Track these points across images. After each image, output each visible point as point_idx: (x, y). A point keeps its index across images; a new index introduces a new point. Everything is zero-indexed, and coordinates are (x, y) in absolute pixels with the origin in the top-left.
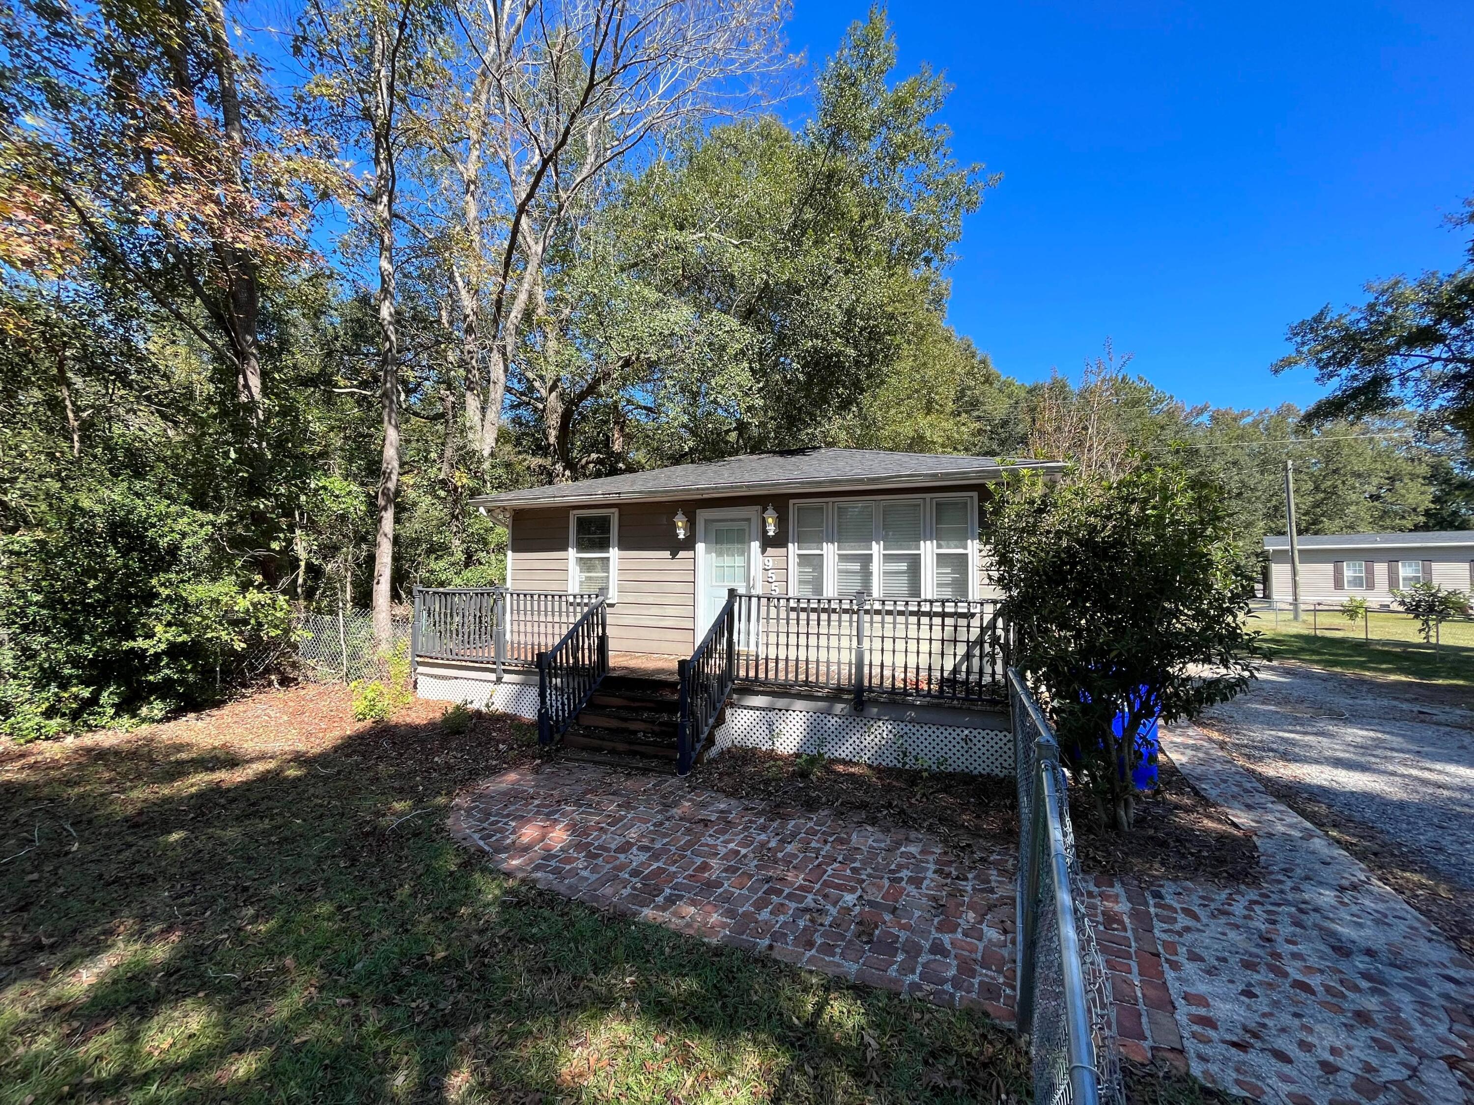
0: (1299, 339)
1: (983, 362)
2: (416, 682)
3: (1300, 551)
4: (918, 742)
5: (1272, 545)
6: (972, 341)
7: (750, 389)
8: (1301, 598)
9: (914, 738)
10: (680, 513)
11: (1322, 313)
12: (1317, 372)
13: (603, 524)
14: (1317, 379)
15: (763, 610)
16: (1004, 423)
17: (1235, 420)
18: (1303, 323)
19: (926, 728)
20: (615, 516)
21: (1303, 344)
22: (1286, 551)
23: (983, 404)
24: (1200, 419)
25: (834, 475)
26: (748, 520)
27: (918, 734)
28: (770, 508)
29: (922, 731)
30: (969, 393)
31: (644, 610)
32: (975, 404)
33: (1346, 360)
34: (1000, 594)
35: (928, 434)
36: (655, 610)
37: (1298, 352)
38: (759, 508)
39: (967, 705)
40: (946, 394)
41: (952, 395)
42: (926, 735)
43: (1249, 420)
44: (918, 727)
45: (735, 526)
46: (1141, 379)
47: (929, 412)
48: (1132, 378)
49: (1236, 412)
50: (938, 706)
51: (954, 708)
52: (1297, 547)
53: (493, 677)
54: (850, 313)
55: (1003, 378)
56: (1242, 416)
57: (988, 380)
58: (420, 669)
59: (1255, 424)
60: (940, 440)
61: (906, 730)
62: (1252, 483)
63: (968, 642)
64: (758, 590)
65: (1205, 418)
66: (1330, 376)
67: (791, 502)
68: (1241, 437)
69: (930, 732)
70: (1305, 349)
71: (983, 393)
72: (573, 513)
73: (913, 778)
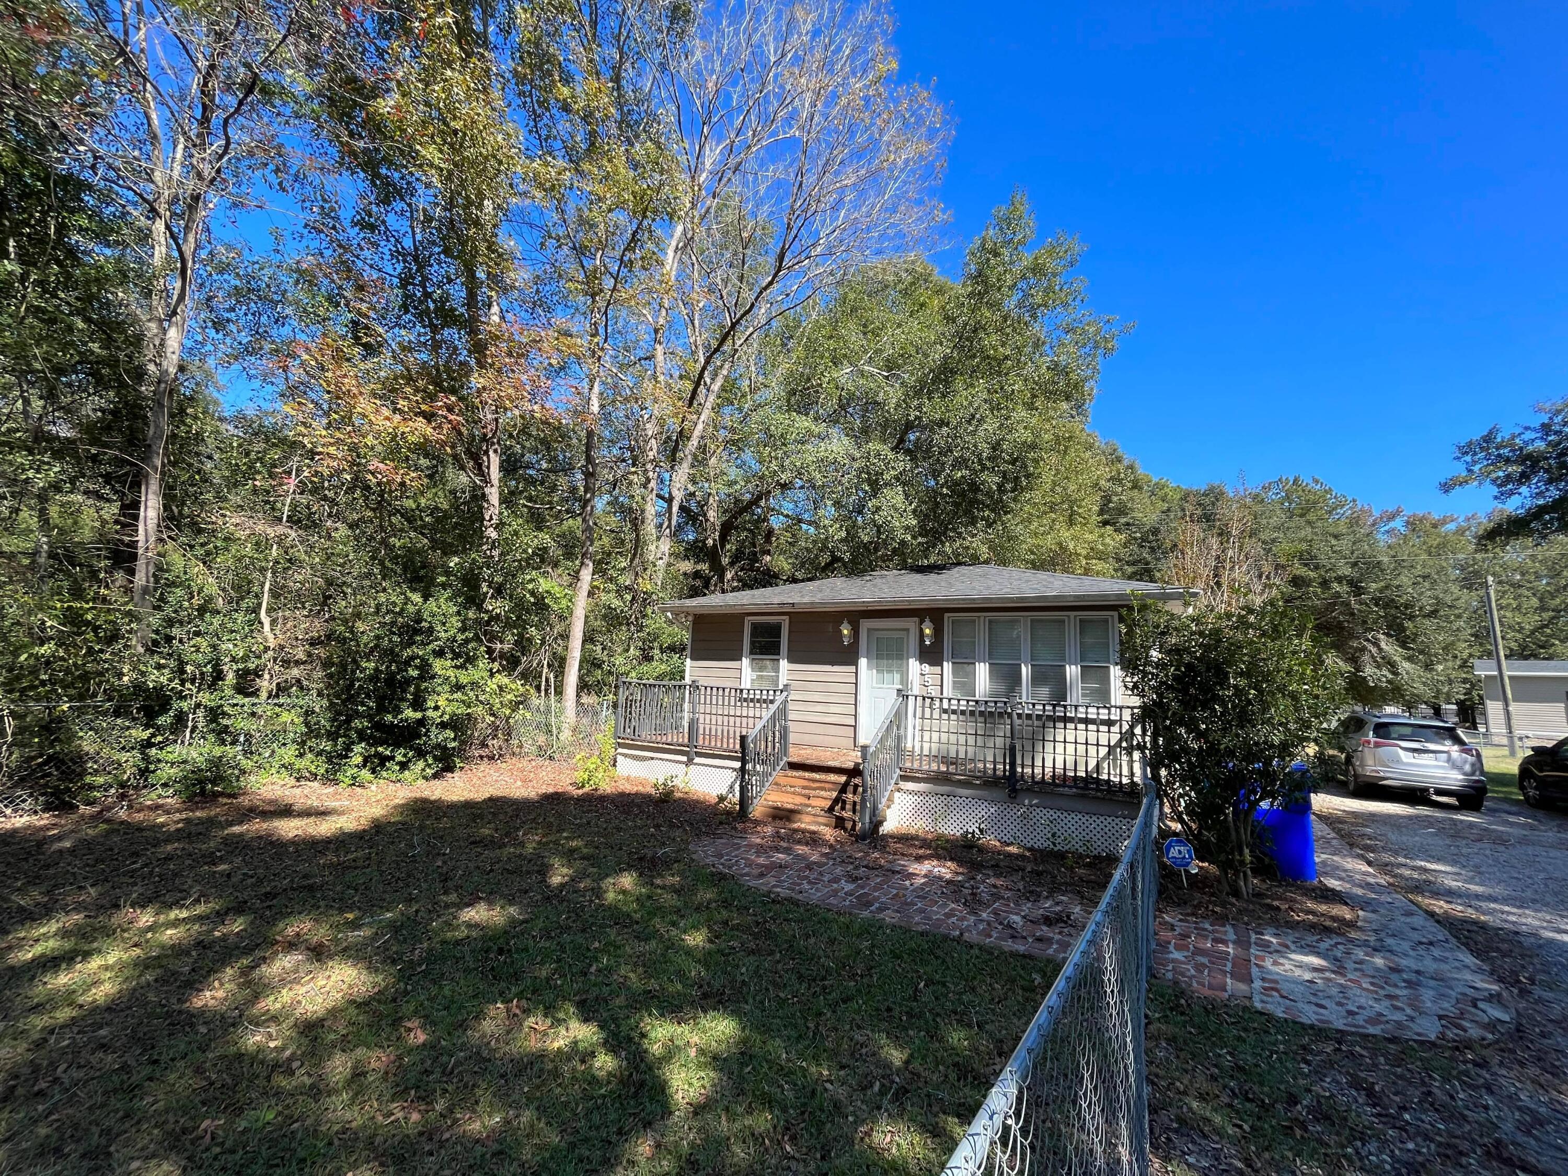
0: (1468, 458)
1: (1131, 467)
2: (615, 761)
3: (1510, 678)
4: (1066, 828)
5: (1484, 670)
6: (1118, 445)
7: (905, 511)
8: (1517, 733)
9: (1062, 824)
10: (845, 622)
11: (1491, 432)
12: (1495, 491)
13: (775, 630)
14: (1496, 498)
15: (919, 710)
16: (1155, 531)
17: (1435, 526)
18: (1471, 443)
19: (1073, 815)
20: (785, 622)
21: (1475, 463)
22: (1494, 677)
23: (1132, 510)
24: (1392, 524)
25: (986, 593)
26: (907, 630)
27: (1066, 821)
28: (927, 620)
29: (1069, 818)
30: (1115, 499)
31: (811, 707)
32: (1122, 510)
33: (1524, 478)
34: (1136, 701)
35: (1071, 546)
36: (819, 708)
37: (1470, 471)
38: (917, 619)
39: (1108, 797)
40: (1091, 505)
41: (1096, 508)
42: (1073, 822)
43: (1452, 526)
44: (1065, 814)
45: (896, 635)
46: (1317, 482)
47: (1071, 522)
48: (1306, 480)
49: (1436, 516)
50: (1083, 796)
51: (1098, 798)
52: (1507, 673)
53: (685, 759)
54: (996, 447)
55: (1155, 480)
56: (1444, 522)
57: (1136, 486)
58: (620, 750)
59: (1461, 532)
60: (1084, 552)
61: (1055, 816)
62: (1448, 599)
63: (1109, 746)
64: (916, 691)
65: (1398, 524)
66: (1511, 493)
67: (946, 615)
68: (1442, 546)
69: (1076, 819)
70: (1476, 468)
71: (1132, 499)
72: (747, 619)
73: (1061, 856)
